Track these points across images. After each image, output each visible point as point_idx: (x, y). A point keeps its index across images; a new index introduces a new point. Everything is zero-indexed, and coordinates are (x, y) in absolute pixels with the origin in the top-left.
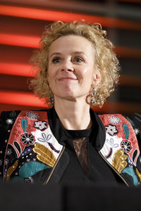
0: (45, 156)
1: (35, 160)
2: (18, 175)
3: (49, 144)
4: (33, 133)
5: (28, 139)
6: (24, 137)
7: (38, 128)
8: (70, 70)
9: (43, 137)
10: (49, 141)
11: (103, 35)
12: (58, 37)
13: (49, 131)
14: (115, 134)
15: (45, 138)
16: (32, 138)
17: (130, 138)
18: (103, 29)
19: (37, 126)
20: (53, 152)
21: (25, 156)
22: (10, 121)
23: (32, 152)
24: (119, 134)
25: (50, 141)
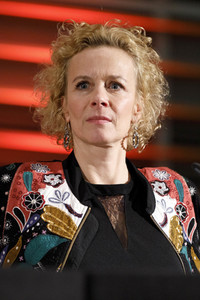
0: (60, 224)
1: (44, 232)
2: (24, 261)
3: (67, 206)
4: (42, 192)
5: (34, 202)
6: (28, 198)
7: (49, 184)
8: (104, 104)
9: (57, 195)
10: (65, 202)
11: (148, 44)
12: (83, 49)
13: (65, 187)
14: (166, 193)
15: (60, 197)
16: (41, 199)
17: (185, 200)
18: (148, 35)
19: (47, 181)
20: (73, 217)
21: (30, 228)
22: (6, 178)
23: (40, 220)
24: (172, 193)
25: (68, 202)
